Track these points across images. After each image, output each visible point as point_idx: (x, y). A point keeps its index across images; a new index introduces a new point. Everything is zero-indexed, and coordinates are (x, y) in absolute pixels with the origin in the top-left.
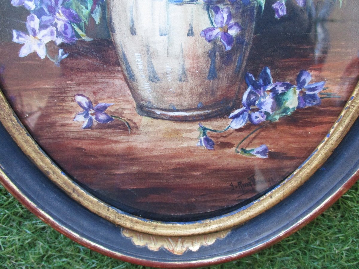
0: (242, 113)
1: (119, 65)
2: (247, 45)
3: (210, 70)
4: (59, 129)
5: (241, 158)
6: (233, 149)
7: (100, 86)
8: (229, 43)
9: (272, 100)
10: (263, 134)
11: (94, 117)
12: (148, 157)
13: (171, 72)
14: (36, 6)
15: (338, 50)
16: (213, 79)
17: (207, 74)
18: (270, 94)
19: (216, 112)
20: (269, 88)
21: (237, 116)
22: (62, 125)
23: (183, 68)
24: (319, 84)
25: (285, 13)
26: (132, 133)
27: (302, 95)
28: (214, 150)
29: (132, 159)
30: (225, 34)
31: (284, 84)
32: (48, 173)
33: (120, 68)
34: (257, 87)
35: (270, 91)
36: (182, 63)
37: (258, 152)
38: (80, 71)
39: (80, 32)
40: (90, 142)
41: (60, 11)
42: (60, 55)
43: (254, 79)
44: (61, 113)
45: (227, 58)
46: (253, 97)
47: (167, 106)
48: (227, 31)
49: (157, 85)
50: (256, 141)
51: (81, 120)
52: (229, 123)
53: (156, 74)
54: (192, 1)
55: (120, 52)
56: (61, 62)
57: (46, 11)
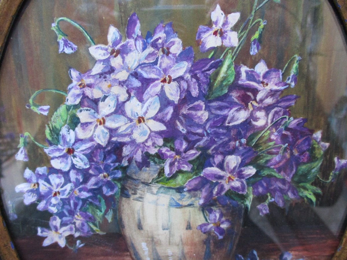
1: (128, 251)
2: (236, 235)
3: (205, 253)
8: (221, 234)
13: (172, 256)
14: (58, 210)
15: (314, 236)
17: (203, 256)
23: (183, 253)
25: (268, 212)
30: (218, 227)
33: (128, 253)
36: (181, 249)
38: (95, 256)
39: (95, 228)
41: (78, 214)
42: (78, 244)
43: (243, 258)
45: (219, 244)
48: (220, 225)
53: (159, 257)
54: (190, 205)
55: (129, 242)
56: (79, 249)
57: (67, 213)
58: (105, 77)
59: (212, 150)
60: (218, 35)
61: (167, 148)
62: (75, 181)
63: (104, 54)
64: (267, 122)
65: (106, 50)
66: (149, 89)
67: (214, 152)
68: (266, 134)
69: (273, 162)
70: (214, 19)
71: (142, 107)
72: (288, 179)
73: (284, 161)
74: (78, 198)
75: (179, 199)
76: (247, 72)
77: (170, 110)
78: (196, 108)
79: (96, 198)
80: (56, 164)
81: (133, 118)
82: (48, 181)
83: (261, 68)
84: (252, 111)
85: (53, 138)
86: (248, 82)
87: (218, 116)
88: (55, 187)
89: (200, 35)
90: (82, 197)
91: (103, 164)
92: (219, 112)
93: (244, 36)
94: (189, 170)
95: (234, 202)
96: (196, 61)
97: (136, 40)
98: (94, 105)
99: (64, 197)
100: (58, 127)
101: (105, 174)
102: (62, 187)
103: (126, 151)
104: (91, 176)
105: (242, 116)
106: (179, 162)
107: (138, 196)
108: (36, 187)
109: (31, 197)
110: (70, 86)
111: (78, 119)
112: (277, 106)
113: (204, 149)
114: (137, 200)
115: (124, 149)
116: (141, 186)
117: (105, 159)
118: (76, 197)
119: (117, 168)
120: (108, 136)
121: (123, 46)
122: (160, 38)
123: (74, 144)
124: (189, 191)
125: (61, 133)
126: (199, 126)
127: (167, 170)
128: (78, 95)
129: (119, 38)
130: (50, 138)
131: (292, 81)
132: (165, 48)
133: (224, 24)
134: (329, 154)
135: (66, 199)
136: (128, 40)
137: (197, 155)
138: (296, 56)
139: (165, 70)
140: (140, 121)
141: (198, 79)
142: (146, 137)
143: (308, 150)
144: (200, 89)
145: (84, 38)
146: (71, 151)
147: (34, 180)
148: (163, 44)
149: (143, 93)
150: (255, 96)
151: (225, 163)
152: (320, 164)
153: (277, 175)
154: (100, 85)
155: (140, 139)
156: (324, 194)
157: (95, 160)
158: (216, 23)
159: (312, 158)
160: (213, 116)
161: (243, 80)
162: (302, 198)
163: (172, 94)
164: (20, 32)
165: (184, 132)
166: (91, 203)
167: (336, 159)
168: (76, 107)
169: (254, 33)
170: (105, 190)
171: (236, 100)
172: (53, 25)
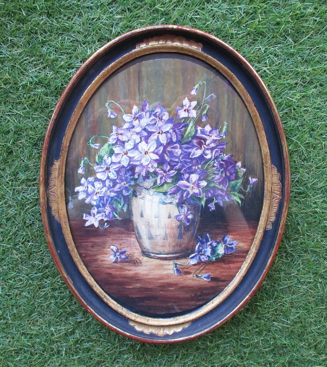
0: (195, 256)
1: (134, 231)
2: (197, 223)
3: (179, 234)
4: (100, 263)
5: (196, 280)
6: (191, 275)
7: (123, 241)
8: (188, 222)
9: (211, 250)
10: (207, 267)
11: (119, 257)
12: (146, 279)
13: (159, 235)
14: (97, 203)
15: (242, 226)
16: (181, 239)
17: (178, 236)
18: (210, 246)
19: (182, 255)
20: (209, 243)
21: (193, 258)
22: (102, 261)
23: (166, 233)
24: (233, 242)
25: (214, 209)
26: (138, 266)
27: (226, 247)
28: (181, 276)
29: (137, 280)
30: (186, 217)
31: (216, 242)
32: (93, 286)
33: (134, 233)
34: (202, 243)
35: (209, 245)
36: (165, 231)
37: (205, 277)
38: (114, 233)
39: (116, 215)
40: (115, 270)
41: (108, 206)
42: (105, 226)
43: (201, 239)
44: (102, 254)
45: (187, 229)
46: (201, 248)
47: (157, 252)
49: (152, 241)
50: (203, 271)
51: (112, 258)
52: (189, 261)
53: (152, 236)
54: (170, 203)
55: (135, 225)
56: (106, 229)
57: (101, 206)
58: (129, 130)
59: (183, 171)
60: (186, 112)
61: (159, 169)
62: (108, 186)
63: (130, 119)
64: (212, 156)
65: (131, 117)
66: (151, 137)
67: (184, 172)
68: (212, 163)
69: (216, 178)
70: (184, 104)
71: (147, 146)
72: (225, 189)
73: (222, 178)
74: (109, 196)
75: (165, 199)
76: (201, 130)
77: (161, 148)
78: (175, 148)
79: (119, 197)
80: (99, 176)
81: (142, 152)
82: (93, 186)
83: (208, 128)
84: (204, 150)
85: (99, 161)
86: (202, 135)
87: (186, 152)
88: (97, 189)
89: (177, 111)
90: (111, 196)
91: (124, 176)
92: (186, 150)
93: (199, 112)
94: (171, 182)
95: (195, 202)
96: (175, 124)
97: (146, 112)
98: (123, 144)
99: (101, 195)
100: (103, 155)
101: (125, 182)
102: (101, 189)
103: (137, 170)
104: (117, 183)
105: (199, 153)
106: (165, 177)
107: (142, 196)
108: (87, 189)
109: (83, 195)
110: (111, 134)
111: (114, 151)
112: (217, 148)
113: (179, 170)
114: (141, 198)
115: (136, 168)
116: (144, 190)
117: (125, 174)
118: (108, 196)
119: (131, 179)
120: (128, 161)
121: (140, 115)
122: (158, 112)
123: (110, 165)
124: (170, 194)
125: (104, 159)
126: (176, 157)
127: (159, 182)
128: (115, 139)
129: (138, 111)
130: (97, 161)
131: (224, 135)
132: (160, 117)
133: (189, 107)
134: (246, 175)
135: (102, 197)
136: (142, 112)
137: (175, 173)
138: (225, 122)
139: (160, 128)
140: (146, 154)
141: (176, 133)
142: (148, 163)
143: (234, 173)
144: (177, 138)
145: (121, 111)
146: (108, 169)
147: (86, 185)
148: (159, 115)
149: (148, 139)
150: (205, 142)
151: (190, 179)
152: (242, 181)
153: (218, 186)
154: (126, 134)
155: (145, 163)
156: (245, 199)
157: (120, 174)
158: (185, 106)
159: (237, 178)
160: (183, 152)
161: (199, 134)
162: (233, 201)
163: (163, 140)
164: (90, 106)
165: (168, 160)
166: (116, 200)
167: (250, 178)
168: (113, 145)
169: (204, 111)
170: (124, 191)
171: (195, 144)
172: (106, 104)
